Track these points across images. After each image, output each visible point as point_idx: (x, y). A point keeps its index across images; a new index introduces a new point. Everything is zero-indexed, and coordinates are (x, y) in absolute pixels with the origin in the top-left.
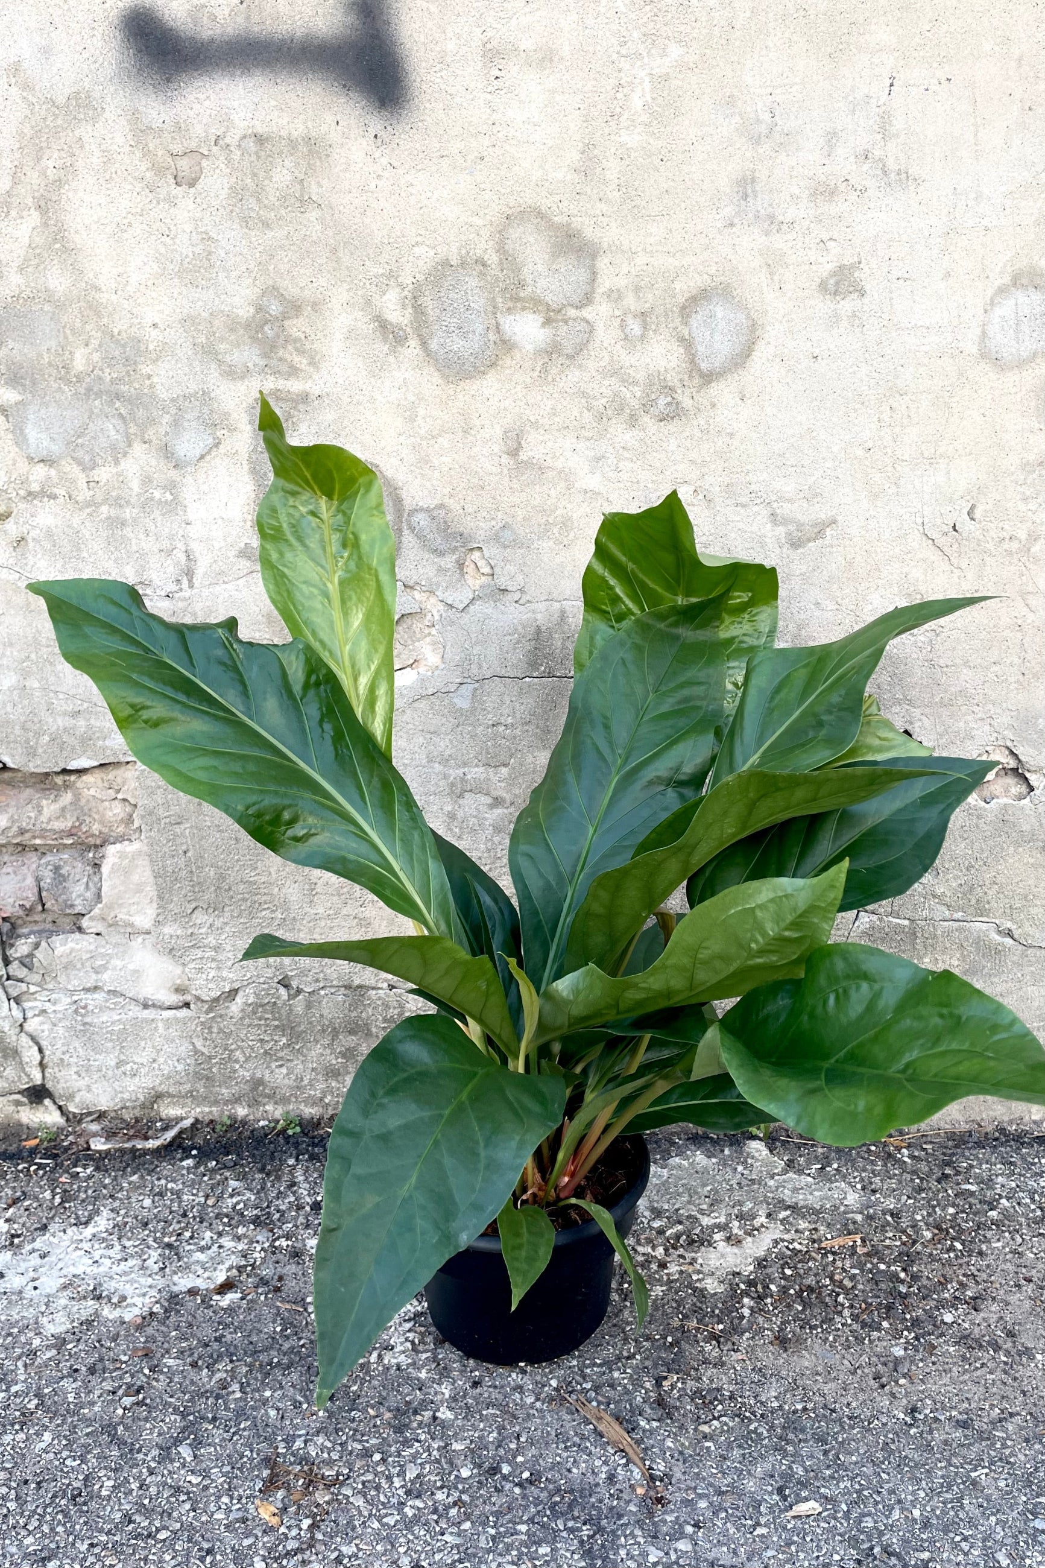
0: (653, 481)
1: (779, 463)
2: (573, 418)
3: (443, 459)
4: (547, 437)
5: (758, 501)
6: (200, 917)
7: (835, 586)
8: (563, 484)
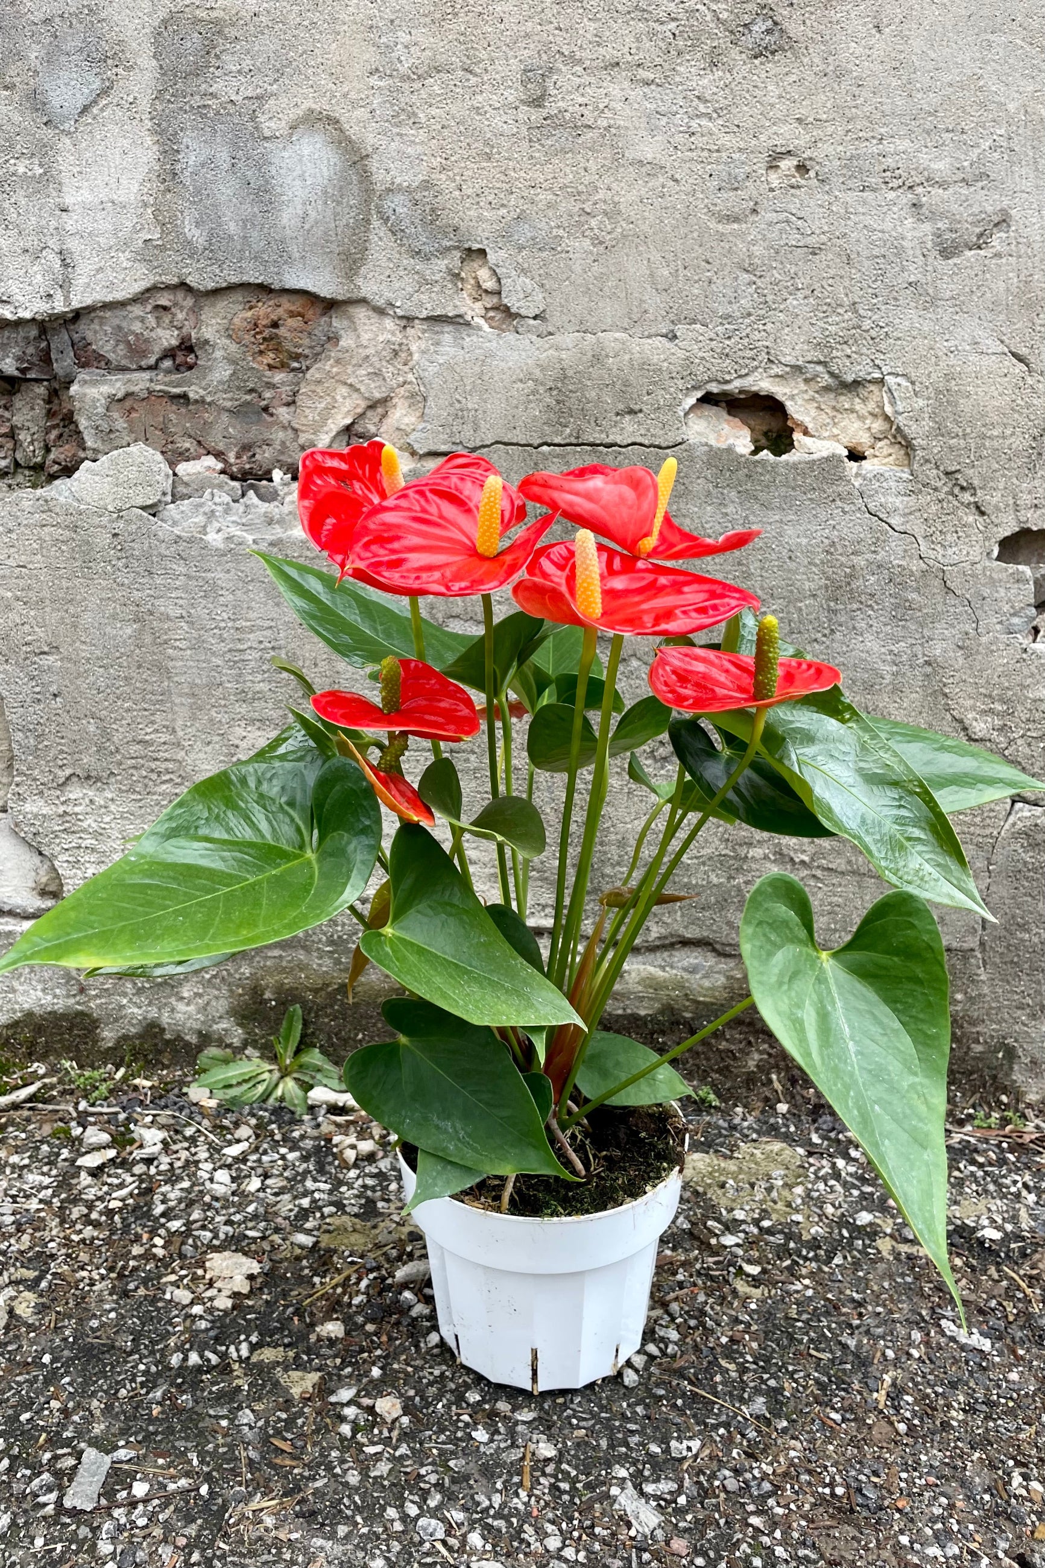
0: (740, 150)
1: (928, 126)
2: (626, 50)
3: (434, 111)
4: (587, 79)
5: (895, 183)
6: (75, 792)
7: (1002, 317)
8: (608, 153)
